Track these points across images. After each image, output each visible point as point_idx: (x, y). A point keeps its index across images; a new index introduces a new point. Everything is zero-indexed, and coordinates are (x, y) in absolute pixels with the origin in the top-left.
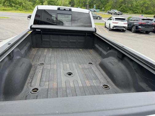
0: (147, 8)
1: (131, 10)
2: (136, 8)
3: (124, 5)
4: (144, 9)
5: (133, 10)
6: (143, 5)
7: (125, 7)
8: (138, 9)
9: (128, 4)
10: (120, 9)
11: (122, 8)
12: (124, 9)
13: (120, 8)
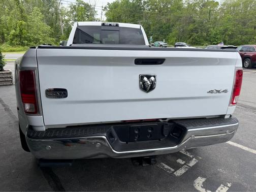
0: (231, 36)
1: (207, 40)
2: (215, 38)
3: (195, 34)
4: (227, 38)
5: (210, 41)
6: (224, 33)
7: (198, 36)
8: (217, 38)
9: (201, 33)
10: (190, 40)
11: (193, 39)
12: (197, 41)
13: (190, 38)
